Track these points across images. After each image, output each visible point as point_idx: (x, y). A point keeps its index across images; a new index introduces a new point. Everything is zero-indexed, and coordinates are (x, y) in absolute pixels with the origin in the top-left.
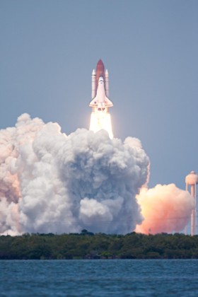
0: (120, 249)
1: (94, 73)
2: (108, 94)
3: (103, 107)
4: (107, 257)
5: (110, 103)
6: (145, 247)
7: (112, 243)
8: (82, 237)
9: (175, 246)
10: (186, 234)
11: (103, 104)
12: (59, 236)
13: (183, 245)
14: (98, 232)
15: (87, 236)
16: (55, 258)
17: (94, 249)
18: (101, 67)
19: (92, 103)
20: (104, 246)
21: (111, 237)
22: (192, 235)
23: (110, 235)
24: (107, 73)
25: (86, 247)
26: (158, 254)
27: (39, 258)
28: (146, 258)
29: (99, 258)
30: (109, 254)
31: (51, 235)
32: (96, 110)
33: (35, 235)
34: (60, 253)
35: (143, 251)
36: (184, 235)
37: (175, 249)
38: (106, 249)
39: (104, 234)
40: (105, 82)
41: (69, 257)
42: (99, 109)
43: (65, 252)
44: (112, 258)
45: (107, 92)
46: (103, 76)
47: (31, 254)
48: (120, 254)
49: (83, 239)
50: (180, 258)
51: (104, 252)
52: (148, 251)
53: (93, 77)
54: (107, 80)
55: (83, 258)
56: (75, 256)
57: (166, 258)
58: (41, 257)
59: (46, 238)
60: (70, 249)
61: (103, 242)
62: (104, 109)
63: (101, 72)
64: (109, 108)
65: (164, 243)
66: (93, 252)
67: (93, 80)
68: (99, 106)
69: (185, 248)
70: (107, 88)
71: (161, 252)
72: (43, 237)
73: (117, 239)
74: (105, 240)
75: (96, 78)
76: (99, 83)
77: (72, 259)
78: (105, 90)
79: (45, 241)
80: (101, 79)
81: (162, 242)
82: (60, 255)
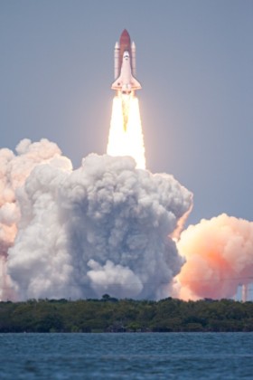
0: (151, 319)
1: (117, 46)
2: (134, 73)
3: (129, 90)
4: (135, 330)
5: (138, 85)
6: (184, 317)
7: (141, 312)
8: (102, 304)
9: (222, 315)
10: (236, 300)
11: (129, 86)
12: (74, 303)
13: (232, 313)
14: (123, 298)
15: (110, 303)
16: (68, 330)
17: (119, 319)
18: (126, 39)
19: (115, 84)
20: (131, 316)
21: (140, 305)
22: (244, 301)
23: (139, 302)
24: (133, 46)
25: (107, 316)
26: (200, 325)
27: (48, 331)
28: (185, 331)
29: (125, 331)
30: (137, 325)
31: (63, 301)
32: (120, 93)
33: (43, 301)
34: (75, 324)
35: (181, 321)
36: (233, 301)
37: (222, 319)
38: (134, 319)
39: (131, 300)
40: (131, 57)
41: (87, 330)
42: (124, 92)
43: (82, 323)
44: (142, 331)
45: (134, 70)
46: (129, 50)
47: (38, 326)
48: (151, 326)
49: (105, 307)
50: (228, 331)
51: (131, 324)
52: (187, 321)
53: (116, 51)
54: (134, 55)
55: (105, 331)
56: (94, 328)
57: (210, 330)
58: (51, 330)
59: (57, 305)
60: (88, 319)
61: (130, 311)
62: (130, 92)
63: (126, 46)
64: (136, 92)
65: (208, 312)
66: (117, 323)
67: (116, 55)
68: (124, 88)
69: (234, 318)
70: (134, 66)
71: (204, 323)
72: (53, 304)
73: (148, 307)
74: (133, 308)
75: (119, 53)
76: (124, 60)
77: (90, 332)
78: (132, 68)
79: (55, 309)
80: (126, 54)
81: (205, 311)
82: (74, 327)
